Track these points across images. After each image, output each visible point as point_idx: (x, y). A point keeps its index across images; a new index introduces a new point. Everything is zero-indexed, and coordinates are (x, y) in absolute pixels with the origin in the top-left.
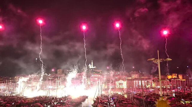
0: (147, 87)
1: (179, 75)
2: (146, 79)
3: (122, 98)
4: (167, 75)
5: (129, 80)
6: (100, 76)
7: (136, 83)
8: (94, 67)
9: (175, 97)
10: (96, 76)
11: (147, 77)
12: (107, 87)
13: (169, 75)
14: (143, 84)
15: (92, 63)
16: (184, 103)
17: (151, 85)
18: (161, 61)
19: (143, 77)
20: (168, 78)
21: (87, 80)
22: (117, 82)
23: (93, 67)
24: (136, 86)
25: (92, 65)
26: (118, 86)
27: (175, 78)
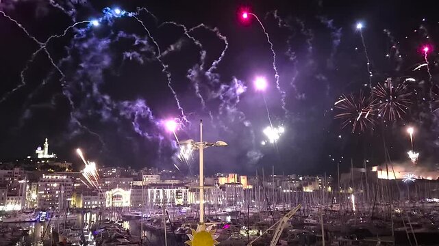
0: (177, 203)
1: (242, 177)
2: (176, 186)
3: (118, 230)
4: (218, 177)
5: (137, 187)
6: (65, 177)
7: (152, 194)
8: (52, 156)
9: (229, 224)
10: (55, 177)
11: (177, 182)
12: (81, 206)
13: (221, 177)
14: (169, 196)
15: (46, 145)
16: (246, 235)
17: (186, 199)
18: (207, 147)
19: (168, 182)
20: (220, 182)
21: (28, 187)
22: (107, 192)
23: (47, 156)
24: (152, 201)
25: (46, 149)
26: (109, 203)
27: (233, 183)
